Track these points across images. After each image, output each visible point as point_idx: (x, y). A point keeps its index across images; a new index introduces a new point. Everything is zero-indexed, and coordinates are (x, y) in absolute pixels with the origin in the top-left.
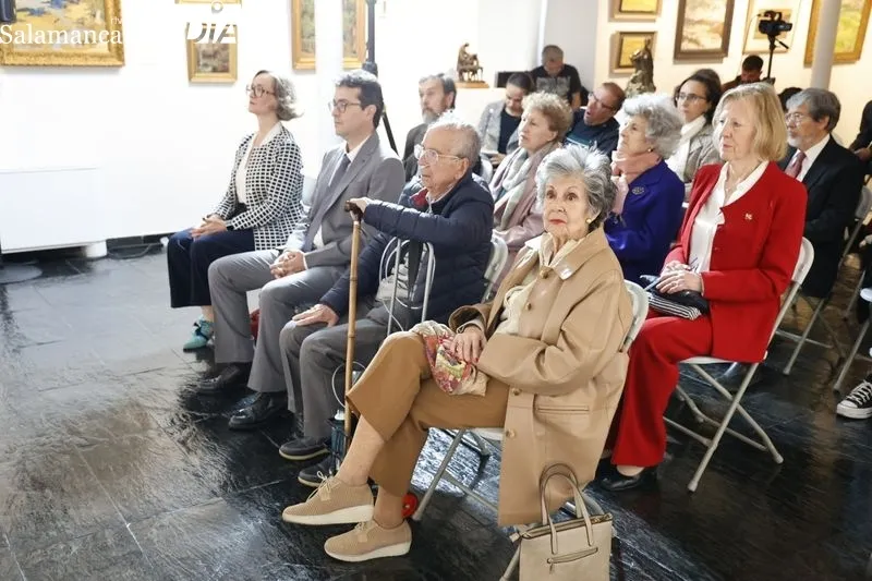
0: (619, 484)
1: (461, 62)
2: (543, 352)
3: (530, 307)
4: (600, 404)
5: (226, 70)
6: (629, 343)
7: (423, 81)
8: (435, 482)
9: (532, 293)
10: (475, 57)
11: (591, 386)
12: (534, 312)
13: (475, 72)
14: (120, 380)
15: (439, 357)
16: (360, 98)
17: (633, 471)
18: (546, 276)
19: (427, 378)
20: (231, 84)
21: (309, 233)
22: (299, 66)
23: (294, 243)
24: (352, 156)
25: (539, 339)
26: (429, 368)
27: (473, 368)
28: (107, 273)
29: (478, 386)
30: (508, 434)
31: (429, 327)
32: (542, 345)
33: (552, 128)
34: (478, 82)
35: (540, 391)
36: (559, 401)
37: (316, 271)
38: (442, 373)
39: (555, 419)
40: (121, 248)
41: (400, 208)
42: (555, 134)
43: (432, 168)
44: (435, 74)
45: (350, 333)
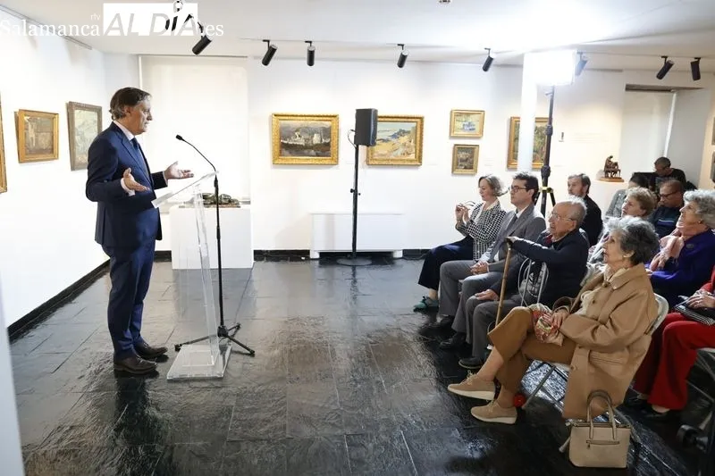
0: (652, 416)
1: (606, 166)
2: (597, 328)
3: (594, 302)
4: (631, 362)
5: (471, 168)
6: (654, 330)
7: (570, 178)
8: (536, 391)
9: (597, 294)
10: (616, 164)
11: (626, 350)
12: (595, 305)
13: (615, 172)
14: (394, 316)
15: (539, 321)
16: (526, 185)
17: (663, 410)
18: (606, 286)
19: (531, 332)
20: (472, 175)
21: (493, 254)
22: (511, 166)
23: (485, 258)
24: (518, 215)
25: (597, 320)
26: (533, 327)
27: (557, 330)
28: (402, 266)
29: (559, 340)
30: (572, 368)
31: (538, 306)
32: (598, 322)
33: (642, 208)
34: (616, 178)
35: (593, 348)
36: (605, 356)
37: (492, 273)
38: (538, 331)
39: (601, 365)
40: (410, 255)
41: (532, 243)
42: (644, 211)
43: (556, 223)
44: (578, 174)
45: (500, 305)
